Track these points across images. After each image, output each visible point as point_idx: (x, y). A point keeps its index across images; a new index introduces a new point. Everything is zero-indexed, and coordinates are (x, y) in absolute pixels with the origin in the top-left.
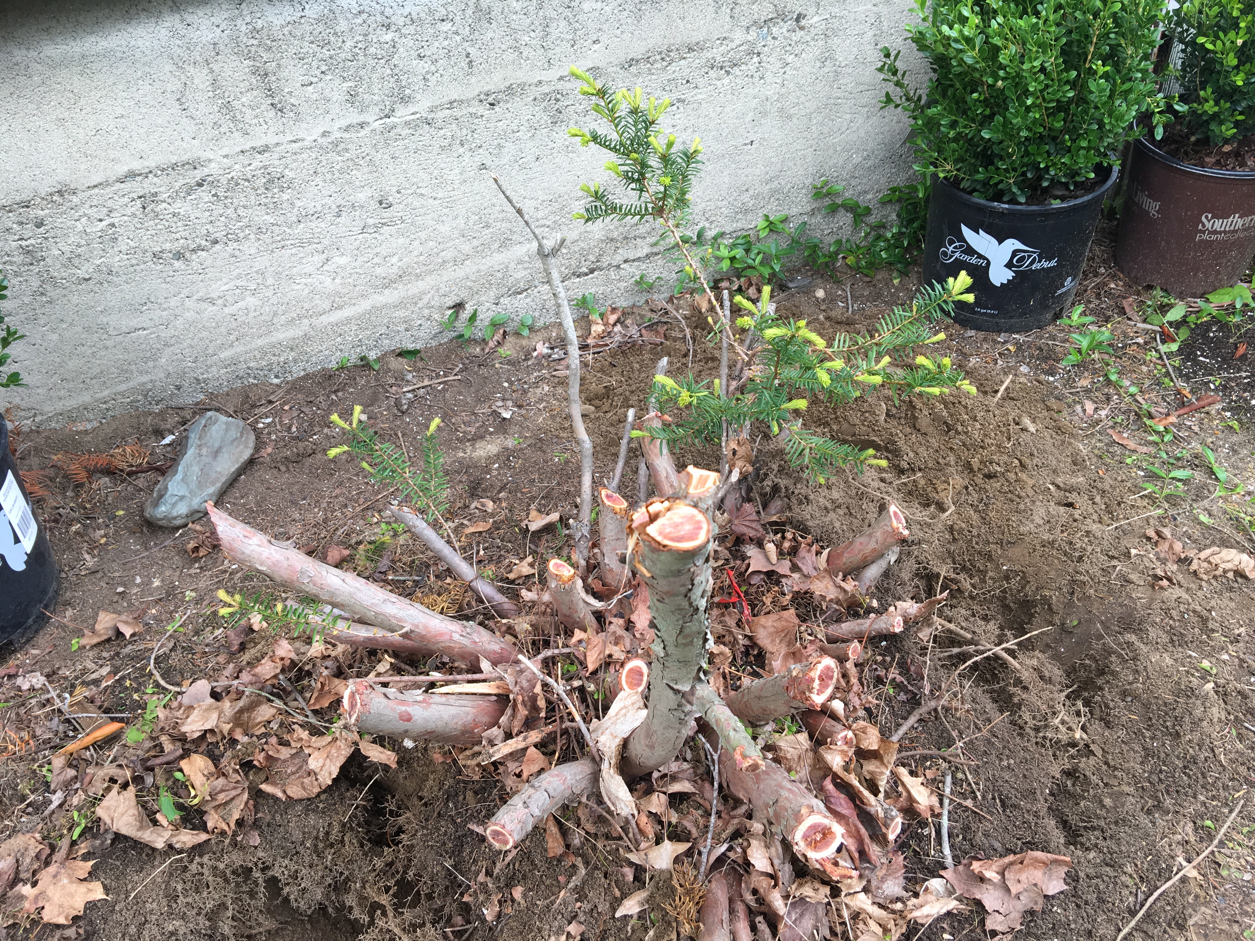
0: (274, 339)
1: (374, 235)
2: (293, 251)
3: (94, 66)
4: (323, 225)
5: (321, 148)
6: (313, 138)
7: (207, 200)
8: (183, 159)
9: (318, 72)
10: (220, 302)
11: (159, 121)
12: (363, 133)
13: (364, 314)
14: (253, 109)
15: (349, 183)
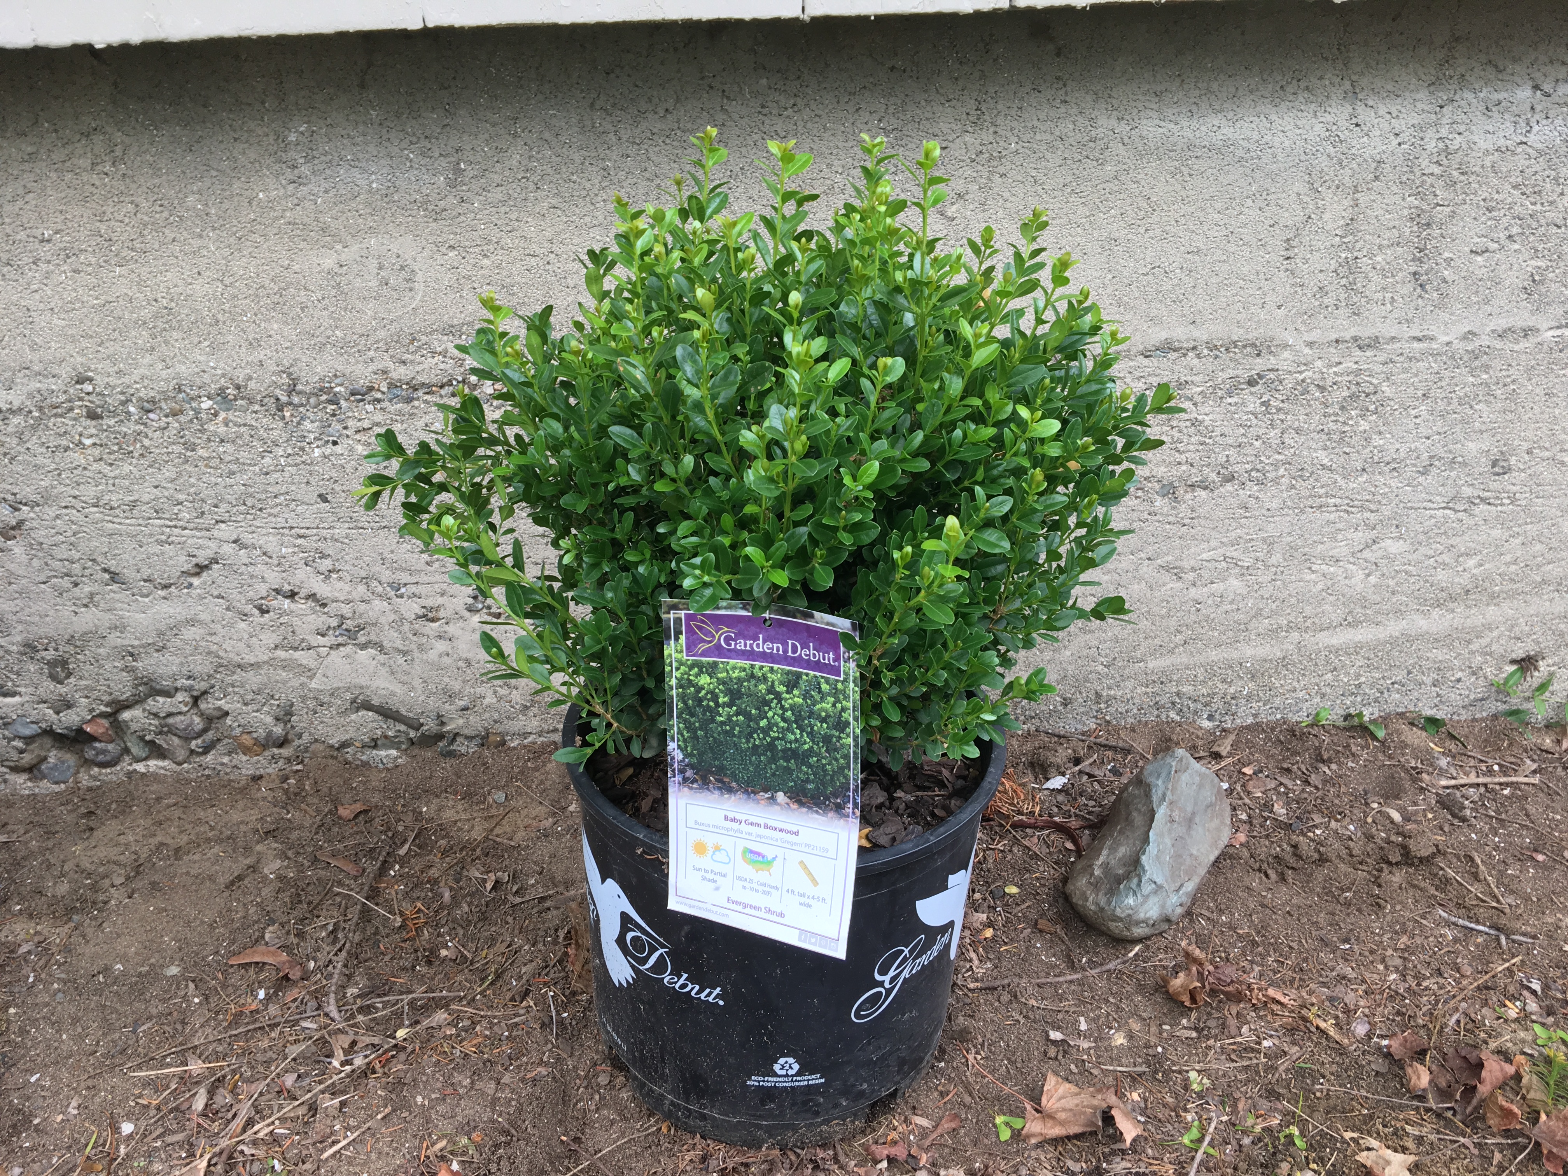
0: (1235, 655)
1: (1461, 515)
2: (1332, 517)
3: (1197, 165)
4: (1394, 483)
5: (1453, 358)
6: (1447, 339)
7: (1251, 408)
8: (1250, 336)
9: (1502, 236)
10: (1191, 576)
11: (1245, 270)
12: (1523, 345)
13: (1387, 642)
14: (1385, 277)
15: (1464, 422)
